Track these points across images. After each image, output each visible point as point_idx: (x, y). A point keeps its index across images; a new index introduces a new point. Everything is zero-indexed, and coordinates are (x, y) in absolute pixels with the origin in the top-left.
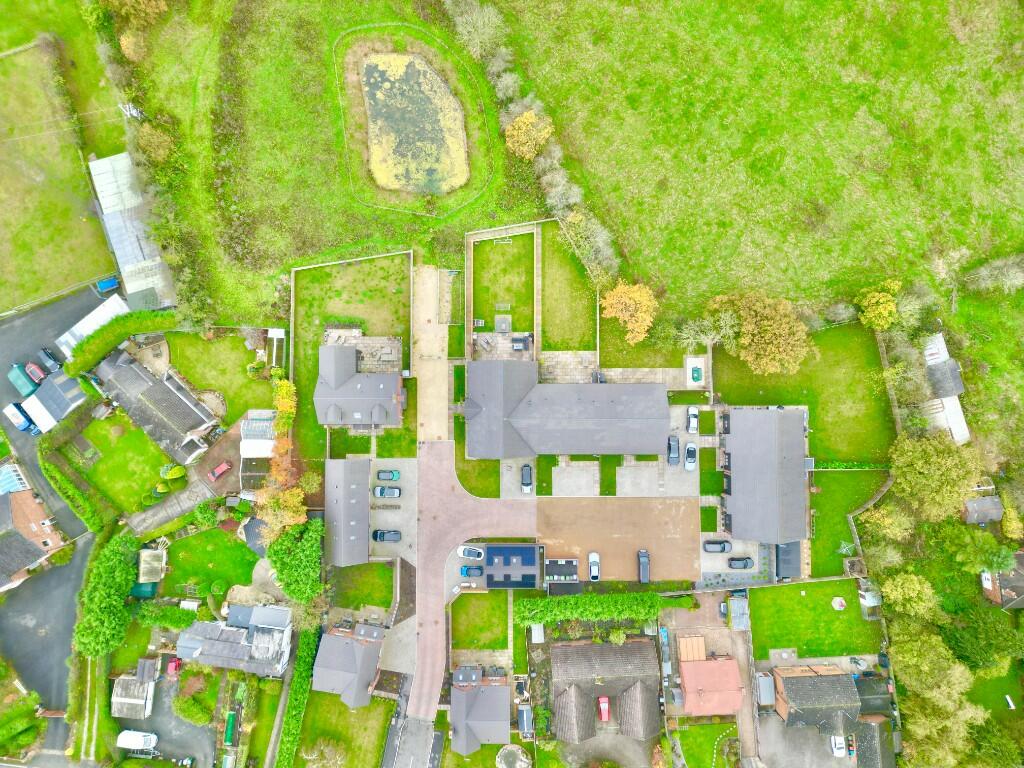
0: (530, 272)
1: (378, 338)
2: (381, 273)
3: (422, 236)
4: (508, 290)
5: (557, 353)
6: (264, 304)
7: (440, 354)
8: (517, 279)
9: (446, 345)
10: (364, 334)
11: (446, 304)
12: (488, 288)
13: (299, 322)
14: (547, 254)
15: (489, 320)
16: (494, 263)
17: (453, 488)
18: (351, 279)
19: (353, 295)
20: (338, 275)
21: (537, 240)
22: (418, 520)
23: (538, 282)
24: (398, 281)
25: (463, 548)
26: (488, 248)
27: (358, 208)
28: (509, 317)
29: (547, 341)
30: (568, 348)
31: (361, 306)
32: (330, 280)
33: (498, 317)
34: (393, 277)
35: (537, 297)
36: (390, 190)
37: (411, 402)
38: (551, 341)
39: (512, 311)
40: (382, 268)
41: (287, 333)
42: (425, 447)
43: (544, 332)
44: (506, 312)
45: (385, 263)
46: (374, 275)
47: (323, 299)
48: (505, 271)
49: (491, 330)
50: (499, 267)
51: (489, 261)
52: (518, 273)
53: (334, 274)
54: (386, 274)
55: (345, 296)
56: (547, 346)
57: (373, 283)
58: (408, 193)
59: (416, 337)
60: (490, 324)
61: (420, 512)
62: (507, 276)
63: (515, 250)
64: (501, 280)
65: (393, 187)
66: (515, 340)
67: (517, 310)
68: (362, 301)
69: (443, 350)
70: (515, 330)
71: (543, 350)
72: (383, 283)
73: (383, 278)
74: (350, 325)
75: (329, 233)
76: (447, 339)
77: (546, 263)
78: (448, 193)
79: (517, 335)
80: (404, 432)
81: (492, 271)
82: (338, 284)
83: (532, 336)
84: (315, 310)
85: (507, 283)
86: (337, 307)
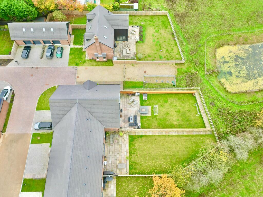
0: (180, 126)
1: (135, 48)
2: (170, 49)
3: (193, 68)
4: (167, 114)
5: (127, 145)
6: (150, 5)
7: (126, 78)
8: (174, 119)
9: (132, 80)
10: (137, 42)
11: (155, 81)
12: (167, 102)
13: (142, 17)
14: (193, 138)
15: (148, 102)
16: (183, 105)
17: (47, 85)
18: (165, 36)
19: (157, 37)
20: (166, 31)
21: (201, 131)
22: (33, 67)
23: (173, 131)
24: (167, 57)
25: (9, 88)
26: (192, 101)
27: (203, 39)
28: (150, 114)
29: (135, 138)
30: (131, 153)
31: (152, 40)
32: (164, 28)
33: (149, 107)
34: (168, 55)
35: (164, 131)
36: (215, 54)
37: (100, 63)
38: (135, 141)
39: (154, 116)
40: (172, 50)
41: (136, 10)
42: (73, 70)
43: (141, 136)
44: (153, 113)
45: (175, 51)
46: (168, 46)
47: (154, 26)
48: (179, 112)
49: (142, 104)
50: (180, 108)
51: (184, 103)
52: (178, 120)
53: (167, 30)
54: (169, 51)
55: (156, 34)
56: (132, 139)
57: (164, 45)
58: (215, 63)
59: (136, 65)
60: (145, 103)
61: (37, 68)
62: (175, 113)
63: (193, 118)
64: (172, 109)
66: (135, 117)
67: (154, 119)
68: (154, 41)
69: (129, 79)
70: (142, 118)
71: (129, 136)
72: (165, 50)
73: (167, 50)
74: (141, 36)
75: (188, 27)
76: (135, 81)
77: (187, 138)
78: (220, 82)
79: (139, 119)
80: (84, 60)
81: (178, 104)
82: (162, 31)
83: (138, 128)
84: (148, 22)
85: (171, 113)
86: (150, 31)
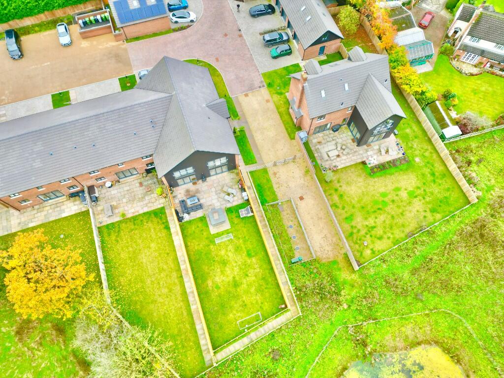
0: (203, 294)
1: (348, 164)
2: (379, 232)
3: (353, 294)
4: (224, 263)
5: (146, 210)
6: (479, 161)
7: (275, 169)
8: (217, 279)
9: (274, 180)
10: (364, 163)
11: (291, 223)
12: (249, 255)
13: (435, 156)
14: (188, 326)
15: (236, 221)
16: (253, 290)
18: (408, 214)
19: (396, 198)
20: (423, 214)
21: (205, 342)
22: (240, 30)
23: (190, 284)
24: (355, 231)
26: (267, 307)
27: (447, 302)
28: (213, 231)
29: (161, 219)
30: (134, 219)
31: (382, 190)
32: (430, 206)
33: (227, 226)
34: (363, 232)
35: (185, 266)
36: (419, 344)
38: (155, 220)
39: (211, 239)
40: (380, 238)
43: (167, 228)
44: (218, 235)
45: (379, 246)
46: (385, 227)
47: (424, 184)
48: (236, 284)
49: (229, 210)
50: (244, 286)
51: (259, 290)
52: (218, 288)
53: (428, 214)
54: (373, 232)
55: (404, 195)
56: (159, 214)
57: (382, 218)
58: (395, 349)
59: (308, 177)
60: (233, 215)
61: (241, 36)
62: (231, 278)
63: (231, 316)
64: (236, 270)
65: (419, 349)
66: (200, 207)
67: (207, 242)
68: (384, 195)
69: (275, 174)
70: (203, 219)
71: (163, 208)
72: (371, 222)
73: (373, 228)
74: (382, 168)
75: (461, 258)
76: (275, 186)
77: (185, 314)
78: (345, 369)
79: (199, 214)
81: (252, 278)
82: (418, 205)
83: (180, 219)
84: (427, 171)
85: (228, 271)
86: (407, 181)
